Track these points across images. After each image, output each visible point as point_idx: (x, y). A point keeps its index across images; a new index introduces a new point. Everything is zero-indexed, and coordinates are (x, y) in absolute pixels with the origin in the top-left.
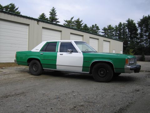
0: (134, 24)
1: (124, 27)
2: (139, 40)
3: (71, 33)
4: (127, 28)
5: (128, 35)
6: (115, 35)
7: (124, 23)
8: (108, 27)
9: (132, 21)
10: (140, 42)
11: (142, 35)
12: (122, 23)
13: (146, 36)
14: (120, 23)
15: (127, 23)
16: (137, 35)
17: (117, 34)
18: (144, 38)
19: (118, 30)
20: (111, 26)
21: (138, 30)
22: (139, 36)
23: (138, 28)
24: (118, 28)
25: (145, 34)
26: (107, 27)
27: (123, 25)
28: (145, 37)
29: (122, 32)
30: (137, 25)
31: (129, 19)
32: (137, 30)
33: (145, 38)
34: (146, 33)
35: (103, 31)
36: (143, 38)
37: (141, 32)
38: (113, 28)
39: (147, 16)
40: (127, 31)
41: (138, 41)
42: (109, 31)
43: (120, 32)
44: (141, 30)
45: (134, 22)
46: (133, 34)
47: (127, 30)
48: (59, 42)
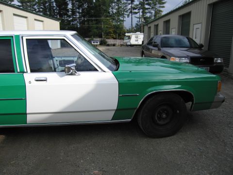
2: (71, 18)
5: (56, 11)
6: (37, 10)
10: (72, 21)
11: (74, 13)
13: (79, 13)
16: (68, 11)
17: (41, 10)
19: (42, 3)
22: (70, 12)
23: (68, 2)
29: (47, 6)
32: (68, 4)
33: (78, 16)
34: (79, 9)
35: (19, 4)
36: (75, 15)
37: (73, 7)
40: (55, 5)
42: (28, 4)
43: (45, 7)
44: (73, 4)
46: (63, 9)
47: (54, 3)
48: (18, 36)
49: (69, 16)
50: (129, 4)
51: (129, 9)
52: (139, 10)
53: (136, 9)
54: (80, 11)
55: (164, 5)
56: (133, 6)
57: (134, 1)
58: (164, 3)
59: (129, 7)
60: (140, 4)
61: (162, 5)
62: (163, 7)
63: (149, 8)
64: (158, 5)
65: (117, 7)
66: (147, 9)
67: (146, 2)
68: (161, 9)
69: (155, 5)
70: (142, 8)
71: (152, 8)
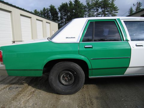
0: (56, 9)
1: (48, 11)
2: (60, 22)
3: (21, 15)
4: (49, 12)
5: (51, 18)
7: (47, 9)
8: (35, 12)
9: (54, 7)
10: (61, 23)
11: (62, 18)
12: (46, 8)
13: (65, 18)
14: (44, 8)
15: (50, 8)
16: (58, 18)
19: (43, 14)
20: (37, 11)
22: (59, 18)
23: (58, 13)
24: (43, 12)
25: (64, 17)
26: (33, 12)
27: (47, 10)
28: (64, 19)
29: (46, 15)
30: (58, 10)
31: (51, 5)
33: (64, 21)
34: (65, 16)
37: (61, 15)
38: (38, 13)
39: (65, 3)
40: (50, 15)
44: (61, 14)
45: (55, 8)
46: (55, 17)
47: (50, 14)
48: (119, 19)
49: (59, 21)
50: (96, 12)
51: (96, 15)
52: (102, 15)
53: (100, 15)
54: (66, 18)
55: (117, 11)
56: (98, 13)
57: (98, 10)
58: (117, 10)
59: (96, 13)
60: (102, 11)
61: (116, 12)
62: (117, 12)
63: (108, 14)
64: (114, 12)
65: (88, 14)
66: (107, 14)
67: (106, 10)
68: (116, 14)
69: (112, 11)
70: (104, 14)
71: (110, 13)
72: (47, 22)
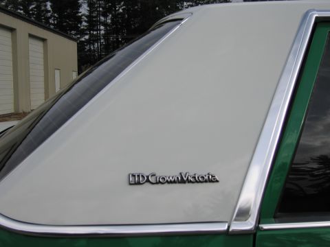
2: (87, 37)
5: (51, 21)
10: (88, 42)
11: (93, 23)
13: (105, 24)
16: (79, 20)
18: (100, 30)
19: (21, 4)
21: (80, 6)
22: (84, 24)
25: (102, 18)
28: (102, 27)
29: (32, 10)
33: (102, 32)
34: (105, 16)
36: (97, 30)
37: (90, 12)
40: (49, 8)
41: (83, 39)
44: (91, 5)
47: (49, 4)
49: (82, 33)
54: (109, 21)
72: (31, 36)
